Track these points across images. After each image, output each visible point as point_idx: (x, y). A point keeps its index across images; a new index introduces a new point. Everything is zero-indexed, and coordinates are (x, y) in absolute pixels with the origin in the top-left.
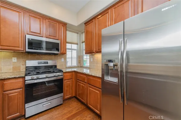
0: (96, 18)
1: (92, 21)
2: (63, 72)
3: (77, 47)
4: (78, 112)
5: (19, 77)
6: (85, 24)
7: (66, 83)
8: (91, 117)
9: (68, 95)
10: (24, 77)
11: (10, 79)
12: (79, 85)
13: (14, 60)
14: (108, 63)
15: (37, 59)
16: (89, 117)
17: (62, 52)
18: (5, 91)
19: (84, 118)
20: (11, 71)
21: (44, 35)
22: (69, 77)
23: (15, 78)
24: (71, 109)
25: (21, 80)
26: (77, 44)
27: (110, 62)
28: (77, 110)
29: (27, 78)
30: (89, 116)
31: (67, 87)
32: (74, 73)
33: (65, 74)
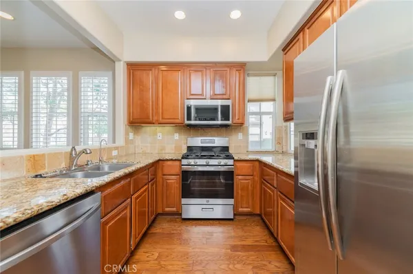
0: (306, 28)
1: (297, 39)
2: (233, 158)
3: (275, 108)
4: (257, 246)
5: (175, 160)
6: (284, 50)
7: (239, 180)
8: (279, 268)
9: (245, 206)
10: (181, 160)
11: (167, 160)
12: (265, 191)
13: (177, 136)
14: (306, 142)
15: (202, 135)
16: (276, 266)
17: (236, 121)
18: (164, 175)
19: (264, 263)
20: (173, 152)
21: (208, 96)
22: (245, 171)
23: (172, 160)
24: (245, 234)
25: (177, 163)
26: (274, 100)
27: (309, 139)
28: (257, 241)
29: (185, 162)
30: (277, 264)
31: (242, 189)
32: (257, 163)
33: (238, 164)
